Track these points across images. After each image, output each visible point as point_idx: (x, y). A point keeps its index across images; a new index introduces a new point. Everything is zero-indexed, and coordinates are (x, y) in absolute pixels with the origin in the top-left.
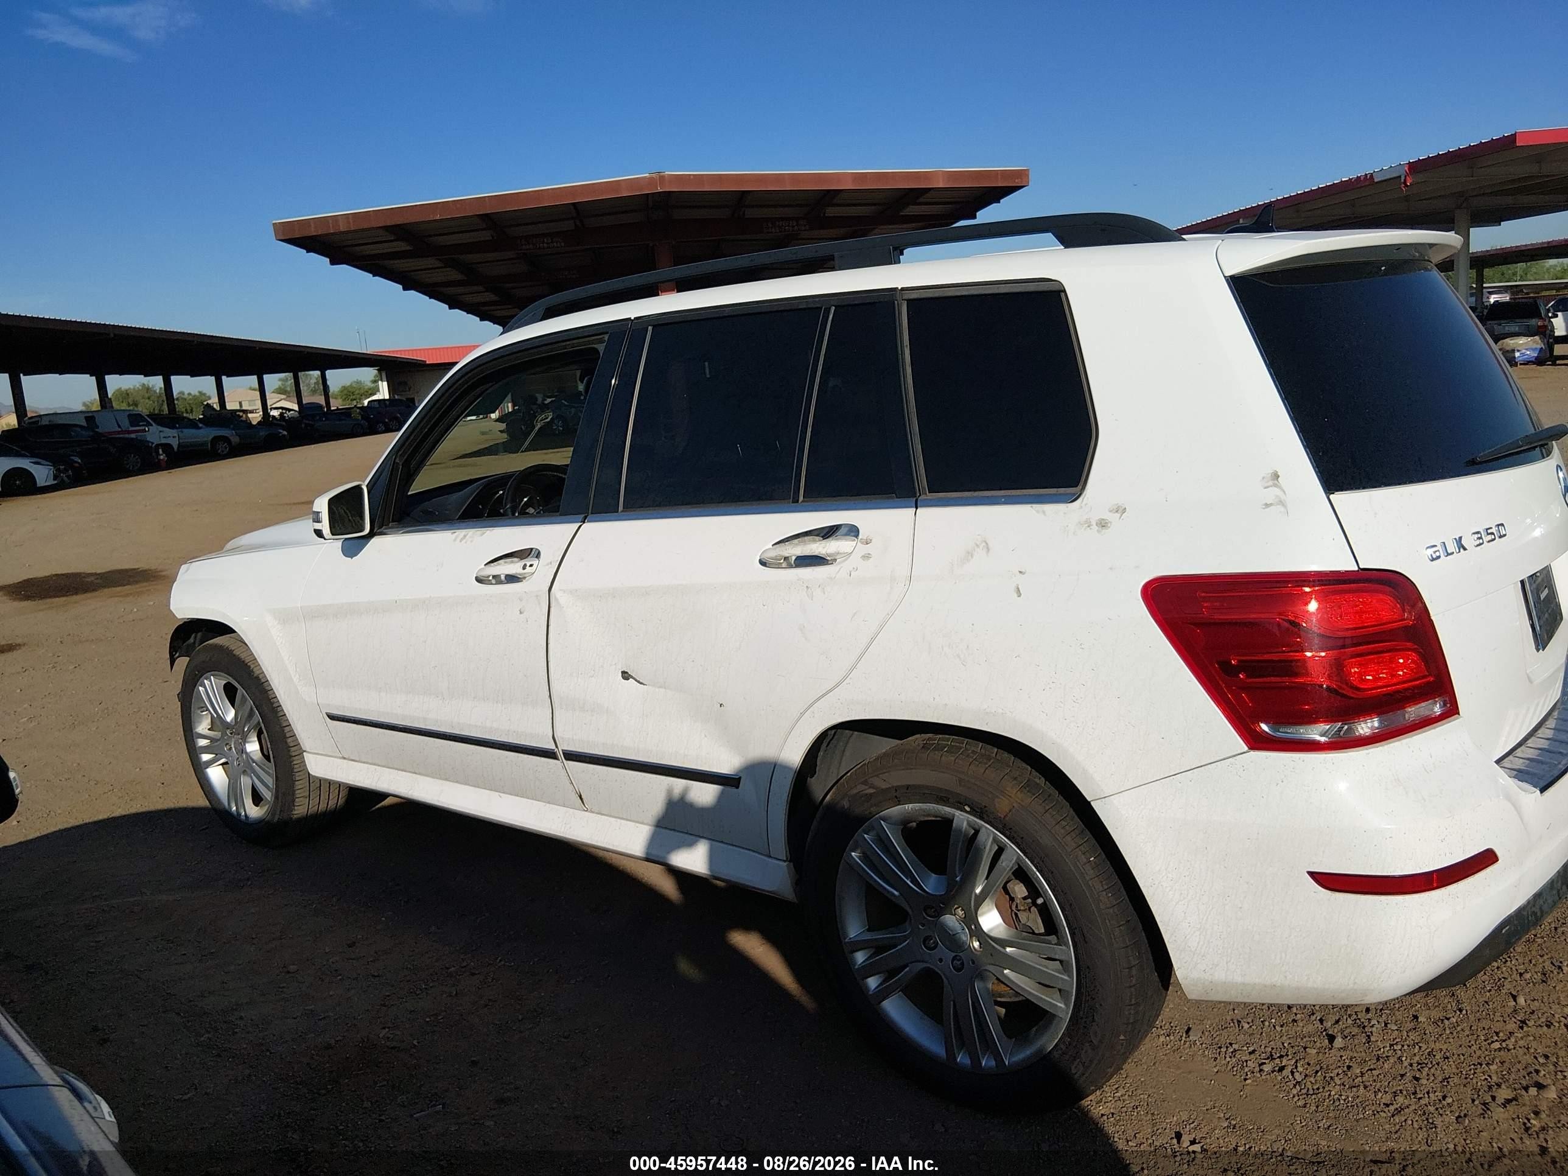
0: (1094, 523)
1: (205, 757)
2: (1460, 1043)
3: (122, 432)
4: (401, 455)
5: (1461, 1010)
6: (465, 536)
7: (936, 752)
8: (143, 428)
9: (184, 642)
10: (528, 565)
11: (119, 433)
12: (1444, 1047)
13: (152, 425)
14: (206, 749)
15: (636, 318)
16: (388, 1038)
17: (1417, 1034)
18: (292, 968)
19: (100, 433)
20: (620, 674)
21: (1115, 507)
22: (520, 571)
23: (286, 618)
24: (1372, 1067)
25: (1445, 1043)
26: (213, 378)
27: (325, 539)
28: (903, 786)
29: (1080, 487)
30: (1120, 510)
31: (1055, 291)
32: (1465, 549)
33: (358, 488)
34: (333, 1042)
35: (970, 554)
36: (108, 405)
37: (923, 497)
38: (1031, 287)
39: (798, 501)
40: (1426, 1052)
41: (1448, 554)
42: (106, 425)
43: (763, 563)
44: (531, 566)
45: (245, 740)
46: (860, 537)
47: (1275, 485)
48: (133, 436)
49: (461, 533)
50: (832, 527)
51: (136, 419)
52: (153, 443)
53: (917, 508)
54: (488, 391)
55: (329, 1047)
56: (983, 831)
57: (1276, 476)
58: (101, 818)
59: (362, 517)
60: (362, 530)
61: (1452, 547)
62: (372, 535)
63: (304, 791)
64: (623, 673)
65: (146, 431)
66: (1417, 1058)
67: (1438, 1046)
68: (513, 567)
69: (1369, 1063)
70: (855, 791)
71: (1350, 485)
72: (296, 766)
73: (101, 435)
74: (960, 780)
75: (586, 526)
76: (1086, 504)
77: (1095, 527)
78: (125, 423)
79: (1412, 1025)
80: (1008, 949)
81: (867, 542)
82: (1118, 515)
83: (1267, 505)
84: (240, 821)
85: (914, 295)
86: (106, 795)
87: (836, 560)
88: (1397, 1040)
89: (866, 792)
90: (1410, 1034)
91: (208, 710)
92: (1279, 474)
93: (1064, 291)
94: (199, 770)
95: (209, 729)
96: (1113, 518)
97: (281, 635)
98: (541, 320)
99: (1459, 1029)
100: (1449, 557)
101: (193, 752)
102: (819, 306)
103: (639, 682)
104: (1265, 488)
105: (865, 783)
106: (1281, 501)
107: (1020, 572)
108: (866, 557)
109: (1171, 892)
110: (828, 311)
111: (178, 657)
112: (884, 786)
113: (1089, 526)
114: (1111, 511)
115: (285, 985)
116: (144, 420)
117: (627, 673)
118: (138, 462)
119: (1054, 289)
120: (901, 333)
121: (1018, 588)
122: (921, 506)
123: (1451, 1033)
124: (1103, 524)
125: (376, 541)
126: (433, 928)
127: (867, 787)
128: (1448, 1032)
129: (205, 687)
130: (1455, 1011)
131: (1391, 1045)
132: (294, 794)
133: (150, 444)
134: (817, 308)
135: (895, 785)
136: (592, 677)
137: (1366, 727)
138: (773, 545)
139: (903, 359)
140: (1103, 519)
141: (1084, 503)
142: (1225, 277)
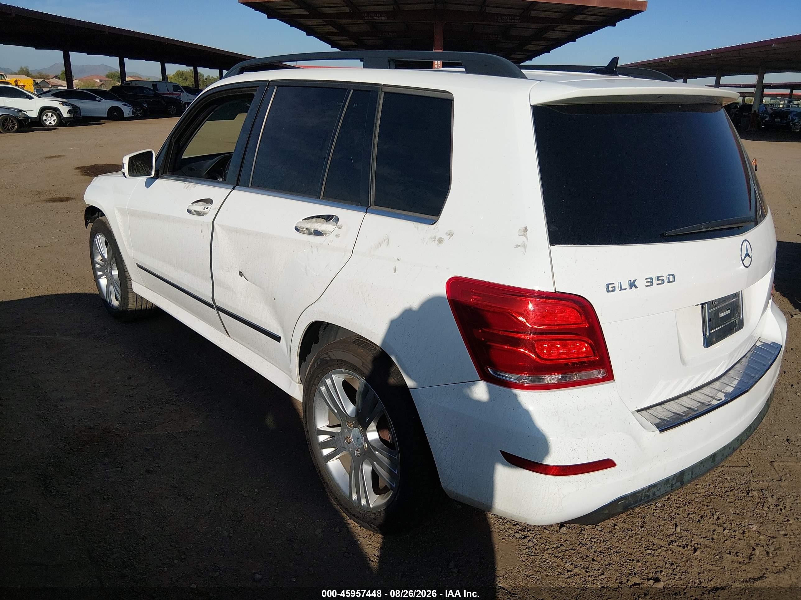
0: (437, 239)
1: (99, 273)
2: (630, 546)
3: (169, 94)
4: (174, 137)
5: (641, 527)
6: (188, 186)
7: (357, 346)
8: (180, 93)
9: (92, 216)
10: (206, 208)
11: (167, 94)
12: (620, 546)
13: (184, 92)
14: (100, 270)
15: (271, 81)
16: (118, 429)
17: (610, 535)
18: (97, 385)
19: (158, 93)
20: (239, 273)
21: (449, 232)
22: (202, 210)
23: (123, 212)
24: (573, 548)
25: (622, 544)
26: (218, 70)
27: (126, 178)
28: (340, 360)
29: (438, 217)
30: (451, 234)
31: (449, 100)
32: (636, 287)
33: (150, 153)
34: (92, 426)
35: (380, 244)
36: (165, 79)
37: (371, 207)
38: (439, 95)
39: (320, 198)
40: (608, 547)
41: (622, 289)
42: (162, 89)
43: (296, 229)
44: (207, 208)
45: (111, 269)
46: (338, 224)
47: (524, 235)
48: (174, 96)
49: (187, 184)
50: (329, 216)
51: (176, 88)
52: (183, 102)
53: (366, 213)
54: (216, 109)
55: (90, 428)
56: (370, 390)
57: (526, 230)
58: (59, 293)
59: (151, 169)
60: (150, 175)
61: (626, 285)
62: (157, 177)
63: (134, 298)
64: (240, 272)
65: (181, 95)
66: (600, 549)
67: (617, 544)
68: (199, 207)
69: (573, 546)
70: (322, 357)
71: (566, 242)
72: (129, 286)
73: (159, 94)
74: (363, 363)
75: (234, 191)
76: (437, 228)
77: (436, 242)
78: (171, 89)
79: (609, 530)
80: (377, 452)
81: (340, 228)
82: (449, 237)
83: (517, 246)
84: (110, 307)
85: (387, 90)
86: (68, 282)
87: (326, 234)
88: (597, 536)
89: (326, 358)
90: (605, 534)
91: (99, 251)
92: (528, 229)
93: (453, 100)
94: (97, 279)
95: (101, 260)
96: (446, 238)
97: (121, 221)
98: (237, 75)
99: (634, 538)
100: (621, 291)
101: (94, 270)
102: (346, 88)
103: (245, 278)
104: (519, 236)
105: (327, 354)
106: (524, 245)
107: (398, 260)
108: (337, 236)
109: (440, 444)
110: (350, 91)
111: (89, 223)
112: (333, 358)
113: (434, 241)
114: (446, 234)
115: (90, 392)
116: (180, 89)
117: (241, 273)
118: (175, 110)
119: (449, 98)
120: (378, 111)
121: (395, 268)
122: (370, 213)
123: (629, 539)
124: (440, 241)
125: (158, 181)
126: (169, 378)
127: (327, 356)
128: (627, 538)
129: (97, 239)
130: (638, 527)
131: (592, 538)
132: (128, 300)
133: (182, 102)
134: (345, 89)
135: (337, 358)
136: (228, 271)
137: (550, 379)
138: (303, 220)
139: (376, 127)
140: (441, 238)
141: (436, 227)
142: (531, 105)
